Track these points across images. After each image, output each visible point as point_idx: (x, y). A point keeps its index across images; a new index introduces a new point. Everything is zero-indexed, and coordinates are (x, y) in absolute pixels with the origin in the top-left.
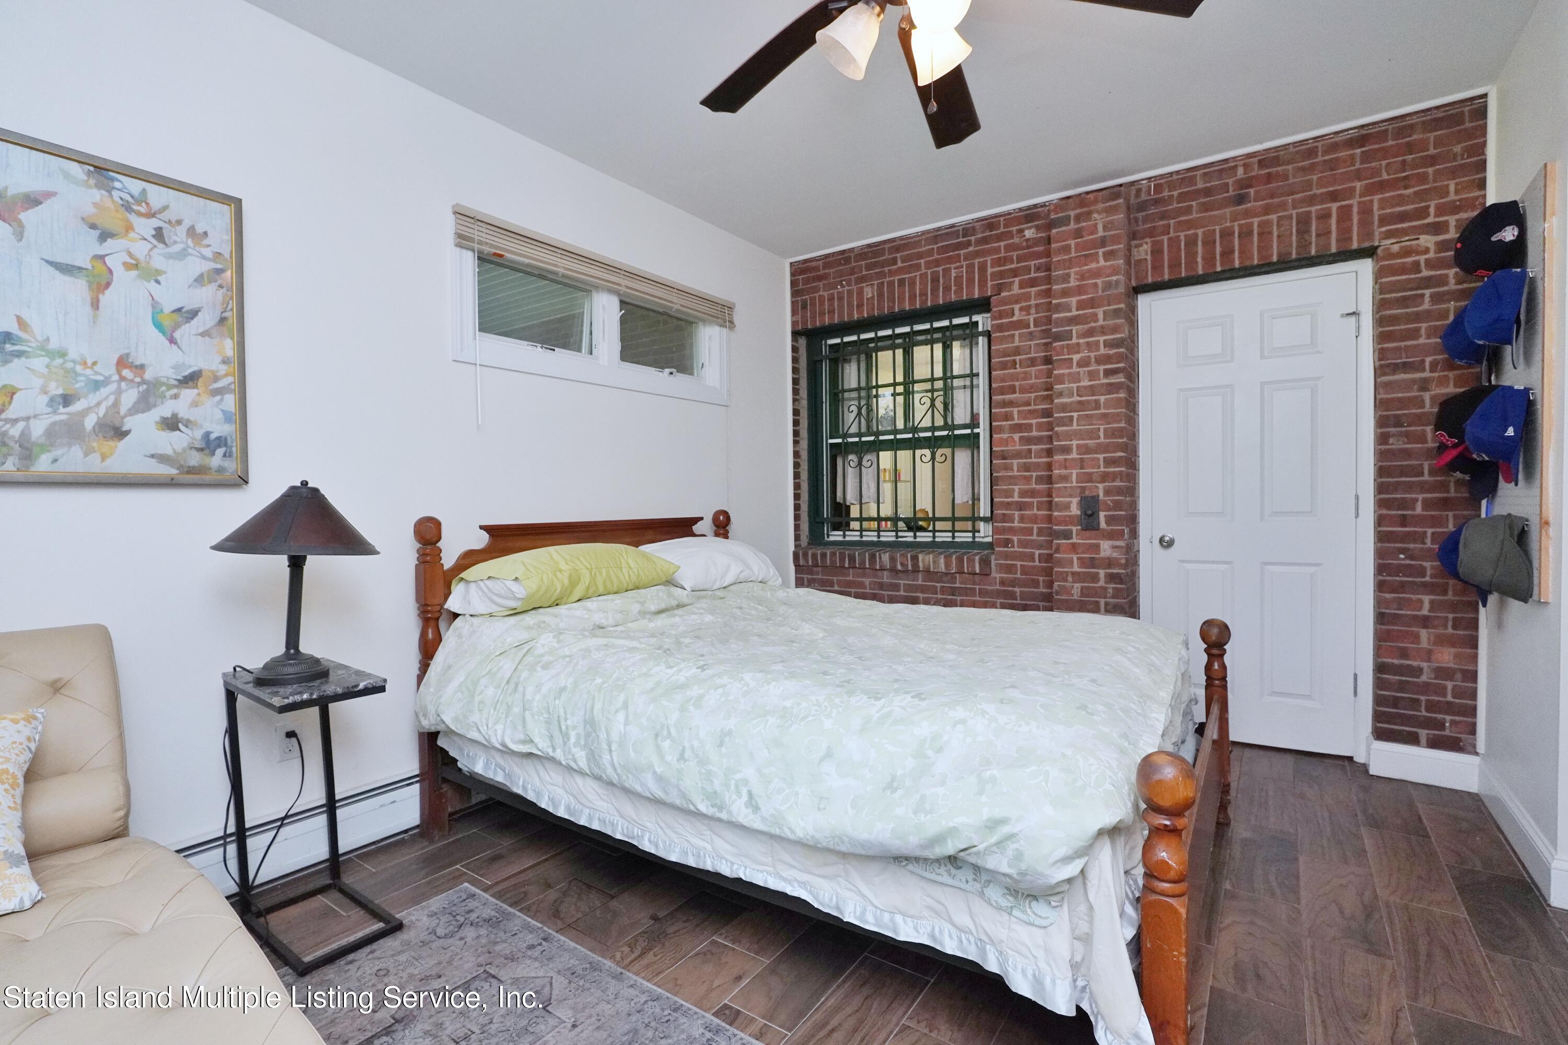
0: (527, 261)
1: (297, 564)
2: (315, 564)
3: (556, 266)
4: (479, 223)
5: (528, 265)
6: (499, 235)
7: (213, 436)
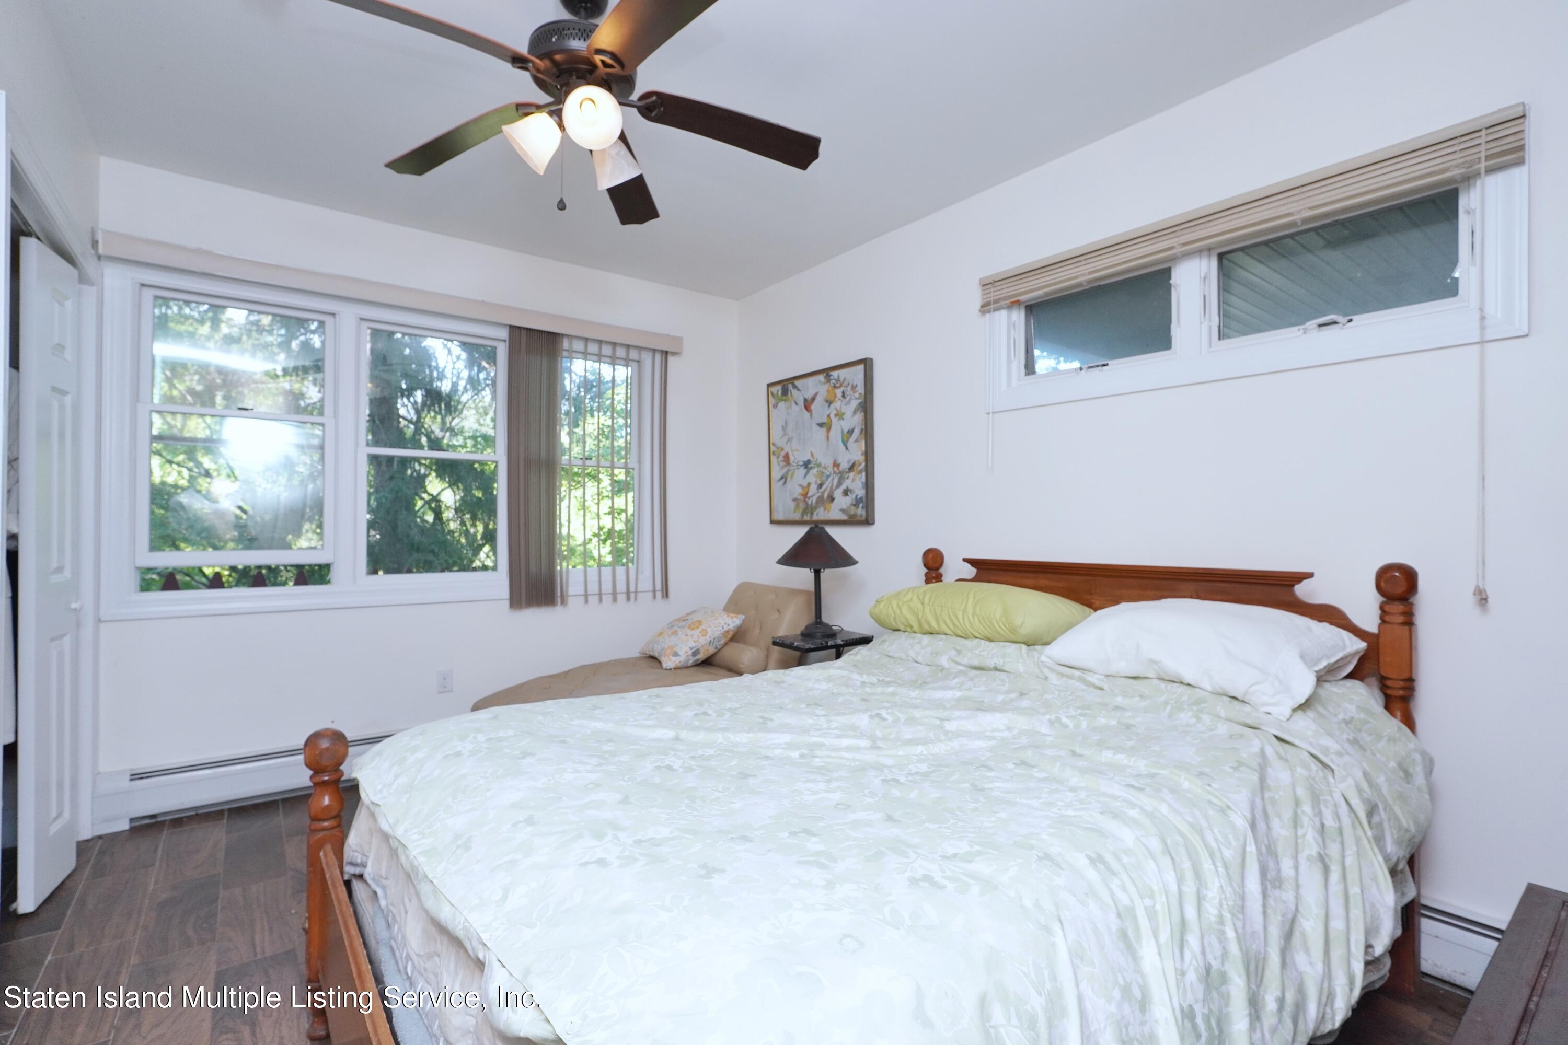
0: (1040, 292)
1: (817, 573)
2: (826, 574)
3: (1076, 277)
4: (997, 284)
5: (1047, 294)
6: (1015, 283)
7: (859, 497)
